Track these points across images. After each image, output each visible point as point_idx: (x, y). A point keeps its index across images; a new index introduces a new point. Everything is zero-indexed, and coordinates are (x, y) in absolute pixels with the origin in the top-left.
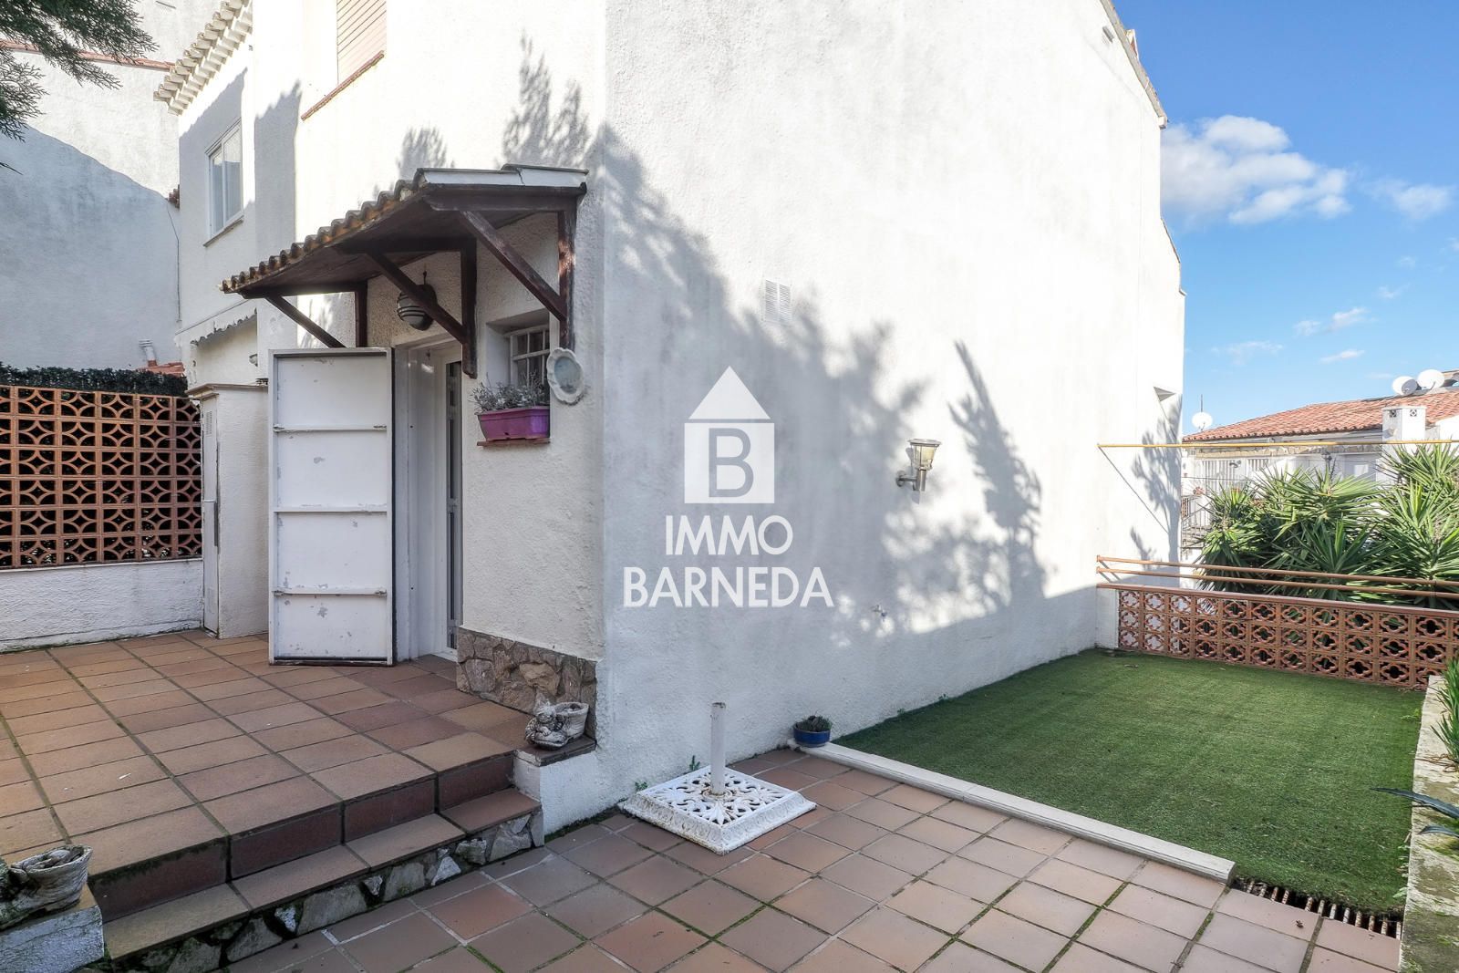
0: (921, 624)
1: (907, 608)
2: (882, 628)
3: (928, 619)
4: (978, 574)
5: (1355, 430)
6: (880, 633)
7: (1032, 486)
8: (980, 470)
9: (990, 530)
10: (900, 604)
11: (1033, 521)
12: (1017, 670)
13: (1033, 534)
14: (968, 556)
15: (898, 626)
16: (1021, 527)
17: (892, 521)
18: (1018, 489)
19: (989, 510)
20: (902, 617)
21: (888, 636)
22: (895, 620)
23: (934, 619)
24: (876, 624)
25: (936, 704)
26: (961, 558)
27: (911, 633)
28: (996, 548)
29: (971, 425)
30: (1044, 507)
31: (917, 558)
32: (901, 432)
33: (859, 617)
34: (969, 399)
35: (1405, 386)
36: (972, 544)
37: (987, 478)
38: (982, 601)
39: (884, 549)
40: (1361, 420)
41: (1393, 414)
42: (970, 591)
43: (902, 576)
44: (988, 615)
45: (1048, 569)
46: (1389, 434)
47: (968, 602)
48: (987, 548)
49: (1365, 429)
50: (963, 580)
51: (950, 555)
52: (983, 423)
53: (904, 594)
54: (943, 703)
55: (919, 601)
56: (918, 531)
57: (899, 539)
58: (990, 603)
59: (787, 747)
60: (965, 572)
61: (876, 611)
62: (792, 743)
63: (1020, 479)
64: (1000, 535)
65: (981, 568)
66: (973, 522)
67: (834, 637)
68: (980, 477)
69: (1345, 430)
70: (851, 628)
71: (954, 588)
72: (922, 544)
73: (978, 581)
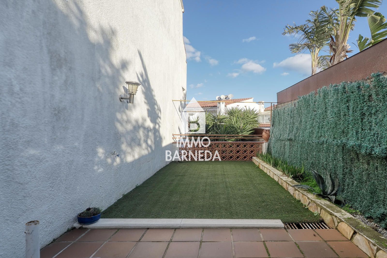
0: (129, 159)
1: (125, 153)
2: (116, 162)
3: (132, 156)
4: (146, 139)
5: (211, 107)
6: (115, 164)
7: (159, 110)
8: (146, 101)
9: (149, 124)
10: (122, 151)
11: (159, 122)
12: (156, 172)
13: (159, 126)
14: (143, 132)
15: (122, 160)
16: (157, 123)
17: (119, 116)
18: (156, 110)
19: (148, 117)
20: (123, 156)
21: (118, 165)
22: (120, 158)
23: (134, 156)
24: (114, 160)
25: (135, 189)
26: (141, 133)
27: (126, 162)
28: (151, 130)
29: (143, 83)
30: (162, 117)
31: (128, 133)
32: (121, 79)
33: (106, 157)
34: (142, 73)
35: (218, 98)
36: (144, 128)
37: (148, 104)
38: (147, 149)
39: (116, 128)
40: (212, 105)
41: (219, 103)
42: (144, 145)
43: (123, 139)
44: (149, 154)
45: (163, 138)
46: (218, 108)
47: (144, 150)
48: (148, 130)
49: (213, 107)
50: (142, 142)
51: (138, 132)
52: (146, 84)
53: (124, 147)
54: (137, 187)
55: (129, 150)
56: (128, 121)
57: (122, 124)
58: (149, 149)
59: (74, 228)
60: (143, 138)
61: (114, 154)
62: (77, 225)
63: (156, 107)
64: (151, 125)
65: (147, 137)
66: (144, 120)
67: (96, 168)
68: (146, 104)
69: (209, 107)
70: (103, 163)
71: (139, 145)
72: (129, 127)
73: (146, 142)
